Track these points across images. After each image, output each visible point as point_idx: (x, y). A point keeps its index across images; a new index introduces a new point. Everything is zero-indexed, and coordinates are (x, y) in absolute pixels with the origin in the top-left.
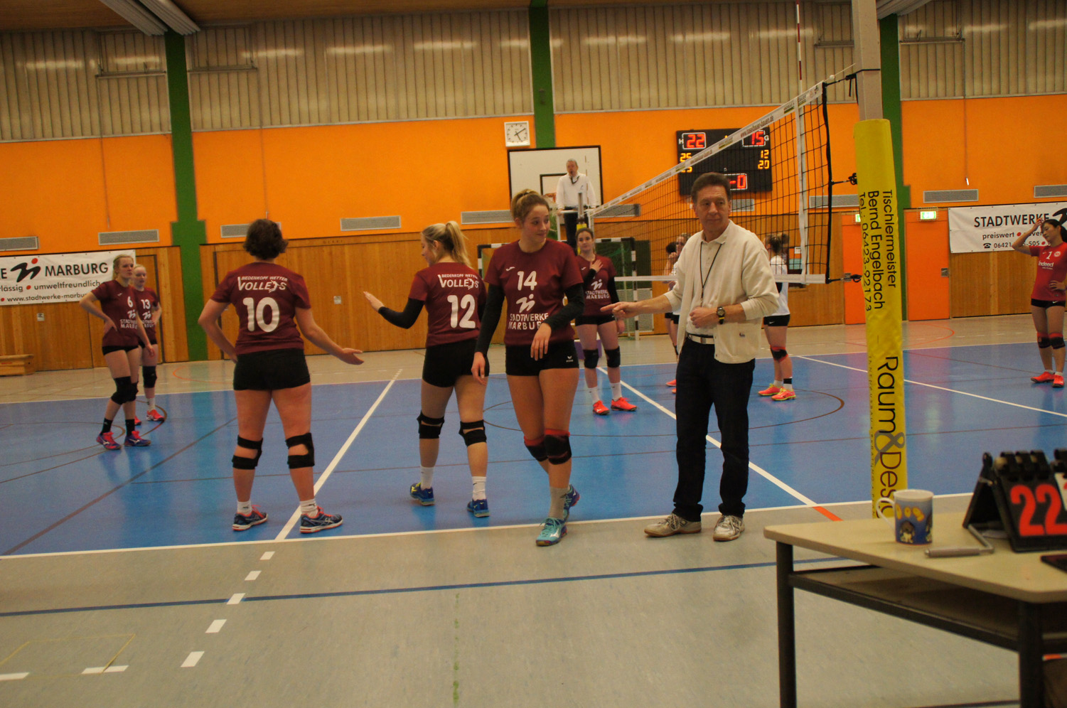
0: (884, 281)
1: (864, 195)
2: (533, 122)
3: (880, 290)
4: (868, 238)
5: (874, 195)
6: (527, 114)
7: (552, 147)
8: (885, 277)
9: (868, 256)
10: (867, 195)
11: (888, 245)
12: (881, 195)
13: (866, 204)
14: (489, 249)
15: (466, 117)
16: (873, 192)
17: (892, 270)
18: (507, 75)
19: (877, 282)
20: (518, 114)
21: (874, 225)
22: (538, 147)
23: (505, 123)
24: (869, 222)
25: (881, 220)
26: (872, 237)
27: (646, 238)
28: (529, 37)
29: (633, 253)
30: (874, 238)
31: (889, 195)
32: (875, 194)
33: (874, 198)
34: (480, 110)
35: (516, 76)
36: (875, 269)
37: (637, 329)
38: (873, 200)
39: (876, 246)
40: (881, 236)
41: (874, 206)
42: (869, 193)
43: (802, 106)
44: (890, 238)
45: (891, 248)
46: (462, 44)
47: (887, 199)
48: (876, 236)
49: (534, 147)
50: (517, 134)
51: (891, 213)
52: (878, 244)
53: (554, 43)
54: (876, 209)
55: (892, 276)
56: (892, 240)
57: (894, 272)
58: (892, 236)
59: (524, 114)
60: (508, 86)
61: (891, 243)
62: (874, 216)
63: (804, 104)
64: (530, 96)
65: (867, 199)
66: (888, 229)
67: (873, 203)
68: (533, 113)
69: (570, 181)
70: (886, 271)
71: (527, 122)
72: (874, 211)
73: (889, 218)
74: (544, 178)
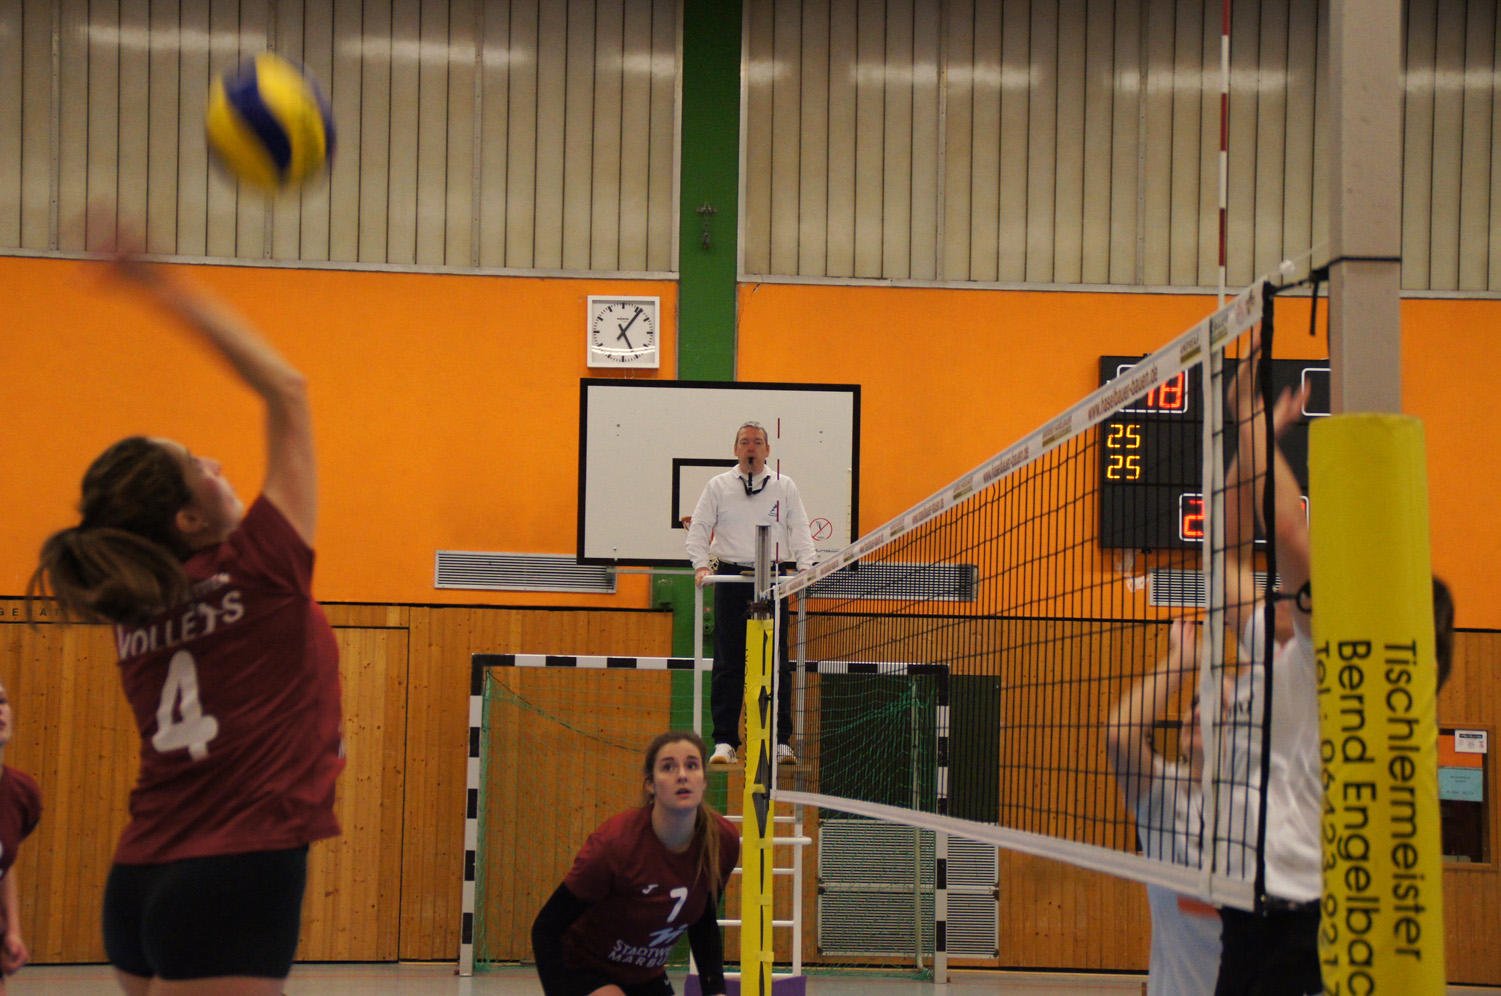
0: (1381, 935)
1: (1326, 650)
2: (672, 300)
3: (1368, 962)
4: (1336, 788)
5: (1355, 653)
6: (657, 276)
7: (726, 379)
8: (1385, 919)
9: (1333, 848)
10: (1334, 649)
11: (1396, 819)
12: (1379, 654)
13: (1332, 680)
14: (511, 668)
15: (477, 272)
16: (1354, 644)
17: (1410, 901)
18: (607, 157)
19: (1359, 936)
20: (634, 275)
21: (1354, 749)
22: (683, 379)
23: (591, 298)
24: (1338, 738)
25: (1377, 735)
26: (1346, 786)
27: (986, 668)
28: (680, 49)
29: (943, 715)
30: (1352, 792)
31: (1407, 655)
32: (1359, 648)
33: (1356, 661)
34: (520, 252)
35: (634, 164)
36: (1353, 893)
37: (941, 947)
38: (1351, 668)
39: (1357, 818)
40: (1373, 786)
41: (1353, 687)
42: (1341, 645)
43: (1217, 347)
44: (1406, 796)
45: (1406, 828)
46: (479, 54)
47: (1397, 668)
48: (1358, 786)
49: (670, 374)
50: (623, 334)
51: (1412, 715)
52: (1363, 810)
53: (754, 73)
54: (1360, 699)
55: (1408, 921)
56: (1412, 805)
57: (1418, 909)
58: (1412, 791)
59: (648, 276)
60: (606, 189)
61: (1406, 811)
62: (1354, 720)
63: (1224, 342)
64: (668, 220)
65: (1334, 664)
66: (1397, 768)
67: (1352, 678)
68: (676, 276)
69: (740, 487)
70: (1388, 902)
71: (657, 300)
72: (1354, 704)
73: (1403, 729)
74: (683, 469)
